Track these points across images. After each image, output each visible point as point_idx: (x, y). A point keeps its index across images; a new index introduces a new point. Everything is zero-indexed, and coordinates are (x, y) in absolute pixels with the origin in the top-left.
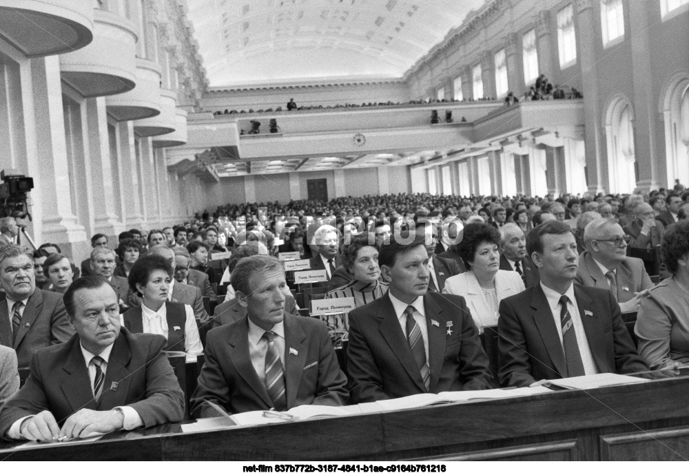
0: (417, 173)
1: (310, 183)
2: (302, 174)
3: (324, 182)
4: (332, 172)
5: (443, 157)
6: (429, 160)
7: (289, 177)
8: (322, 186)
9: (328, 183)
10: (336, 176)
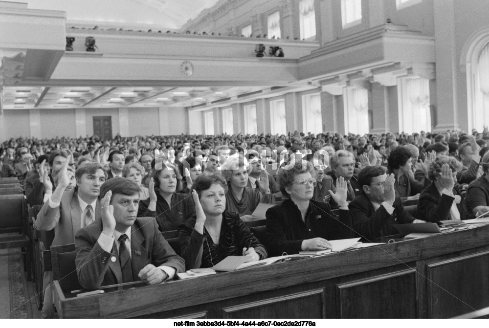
0: (194, 114)
1: (95, 119)
2: (88, 111)
3: (109, 119)
4: (117, 110)
5: (232, 99)
6: (213, 102)
7: (75, 113)
8: (106, 123)
9: (113, 120)
10: (120, 114)
